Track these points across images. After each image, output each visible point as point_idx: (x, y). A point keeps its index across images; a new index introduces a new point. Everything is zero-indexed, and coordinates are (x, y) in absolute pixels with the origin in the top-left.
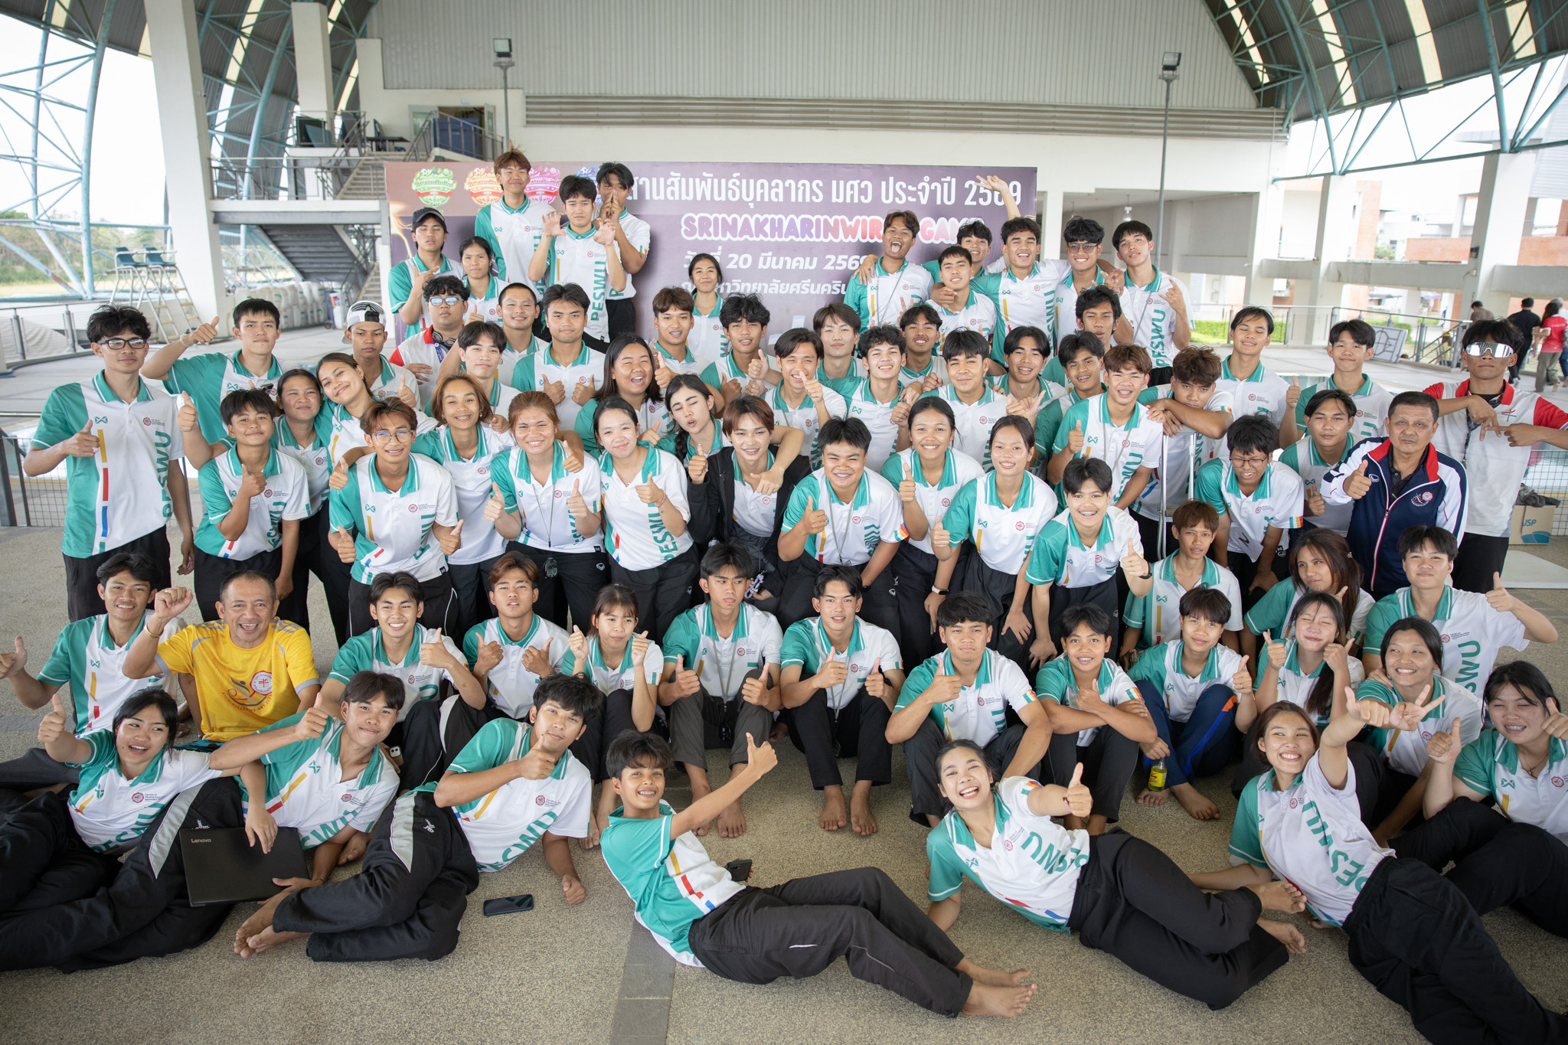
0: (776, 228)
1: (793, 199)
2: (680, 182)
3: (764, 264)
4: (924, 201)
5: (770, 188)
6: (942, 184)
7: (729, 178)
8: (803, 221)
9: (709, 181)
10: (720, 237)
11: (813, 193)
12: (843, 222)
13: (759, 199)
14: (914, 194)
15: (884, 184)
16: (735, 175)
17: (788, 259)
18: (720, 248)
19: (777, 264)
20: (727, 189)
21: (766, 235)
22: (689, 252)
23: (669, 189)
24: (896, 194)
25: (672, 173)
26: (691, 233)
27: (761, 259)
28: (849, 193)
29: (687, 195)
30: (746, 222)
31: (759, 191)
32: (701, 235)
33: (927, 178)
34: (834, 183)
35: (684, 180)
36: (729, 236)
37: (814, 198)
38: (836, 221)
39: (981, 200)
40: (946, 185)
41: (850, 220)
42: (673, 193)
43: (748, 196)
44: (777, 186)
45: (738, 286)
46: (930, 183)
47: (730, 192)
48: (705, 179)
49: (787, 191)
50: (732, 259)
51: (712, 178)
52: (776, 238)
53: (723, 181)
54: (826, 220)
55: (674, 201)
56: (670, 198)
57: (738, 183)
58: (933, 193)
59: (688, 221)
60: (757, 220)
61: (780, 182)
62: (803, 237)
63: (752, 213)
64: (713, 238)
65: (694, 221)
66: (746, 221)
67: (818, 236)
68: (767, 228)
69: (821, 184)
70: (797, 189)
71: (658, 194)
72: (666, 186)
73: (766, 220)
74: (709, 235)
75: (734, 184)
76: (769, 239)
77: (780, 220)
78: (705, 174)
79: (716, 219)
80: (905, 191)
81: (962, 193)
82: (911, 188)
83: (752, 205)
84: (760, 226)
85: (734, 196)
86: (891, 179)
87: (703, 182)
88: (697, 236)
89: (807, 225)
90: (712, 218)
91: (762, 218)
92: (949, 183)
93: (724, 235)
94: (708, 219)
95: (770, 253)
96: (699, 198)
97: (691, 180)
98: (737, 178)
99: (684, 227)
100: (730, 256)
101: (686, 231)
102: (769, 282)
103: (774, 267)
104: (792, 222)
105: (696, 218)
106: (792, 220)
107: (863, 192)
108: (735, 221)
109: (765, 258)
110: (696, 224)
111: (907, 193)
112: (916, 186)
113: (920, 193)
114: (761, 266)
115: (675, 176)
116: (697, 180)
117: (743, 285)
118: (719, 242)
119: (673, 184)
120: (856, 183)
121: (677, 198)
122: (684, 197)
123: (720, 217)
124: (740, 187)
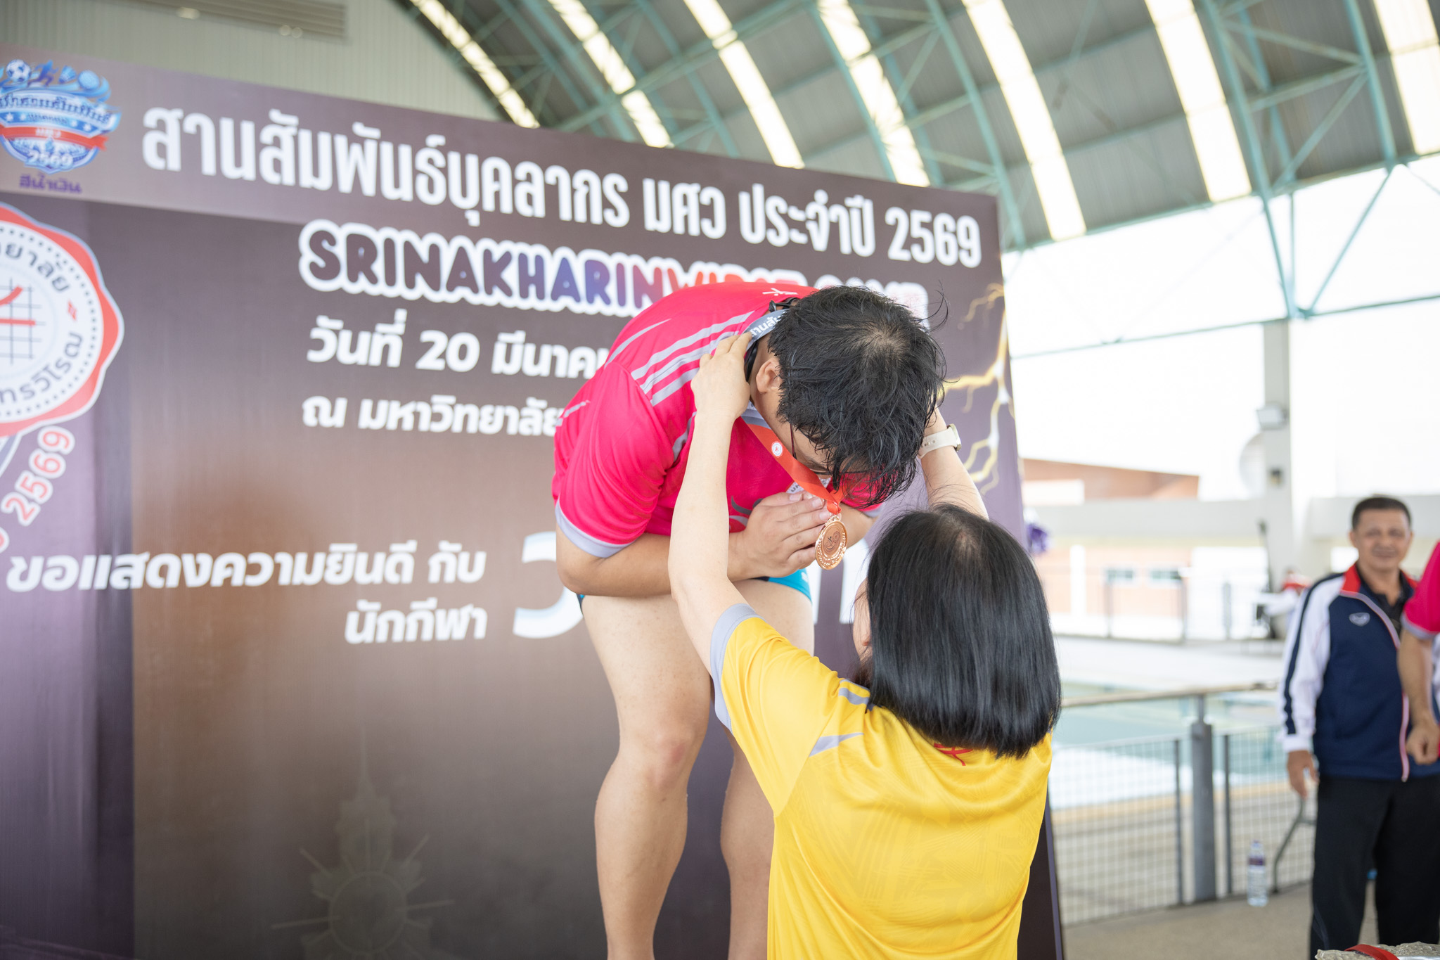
0: (531, 280)
1: (565, 214)
2: (296, 139)
3: (508, 359)
4: (820, 243)
5: (515, 182)
6: (848, 209)
7: (418, 146)
8: (591, 266)
9: (371, 146)
10: (400, 289)
11: (606, 204)
12: (671, 272)
13: (489, 205)
14: (801, 226)
15: (744, 198)
16: (435, 140)
17: (560, 351)
18: (401, 315)
19: (536, 361)
20: (416, 173)
21: (508, 292)
22: (323, 321)
23: (268, 155)
24: (769, 225)
25: (275, 115)
26: (328, 270)
27: (500, 350)
28: (680, 211)
29: (316, 173)
30: (462, 258)
31: (490, 187)
32: (353, 278)
33: (821, 196)
34: (648, 185)
35: (305, 136)
36: (422, 288)
37: (609, 214)
38: (658, 272)
39: (916, 249)
40: (855, 214)
41: (686, 269)
42: (277, 165)
43: (464, 193)
44: (529, 178)
45: (446, 411)
46: (828, 205)
47: (422, 182)
48: (361, 141)
49: (552, 192)
50: (430, 345)
51: (379, 141)
52: (532, 302)
53: (405, 151)
54: (636, 270)
55: (281, 187)
56: (270, 176)
57: (440, 160)
58: (834, 228)
59: (319, 239)
60: (487, 254)
61: (534, 169)
62: (590, 300)
63: (475, 235)
64: (381, 289)
65: (332, 241)
66: (462, 254)
67: (622, 301)
68: (511, 275)
69: (623, 186)
70: (573, 191)
71: (238, 162)
72: (259, 146)
73: (507, 258)
74: (373, 279)
75: (431, 161)
76: (515, 301)
77: (539, 261)
78: (359, 129)
79: (389, 244)
80: (785, 217)
81: (884, 233)
82: (796, 214)
83: (474, 219)
84: (494, 269)
85: (431, 188)
86: (758, 190)
87: (356, 148)
88: (341, 281)
89: (597, 278)
90: (378, 237)
91: (498, 251)
92: (861, 210)
93: (410, 284)
94: (367, 243)
95: (520, 336)
96: (346, 186)
97: (324, 138)
98: (439, 148)
99: (308, 257)
100: (427, 336)
101: (313, 267)
102: (521, 405)
103: (531, 370)
104: (565, 266)
105: (341, 233)
106: (565, 264)
107: (706, 212)
108: (434, 250)
109: (509, 346)
110: (340, 251)
111: (792, 224)
112: (802, 207)
113: (811, 226)
114: (499, 365)
115: (283, 125)
116: (341, 141)
117: (461, 410)
118: (400, 302)
119: (277, 142)
120: (691, 190)
121: (289, 179)
122: (307, 180)
123: (401, 238)
124: (445, 171)
